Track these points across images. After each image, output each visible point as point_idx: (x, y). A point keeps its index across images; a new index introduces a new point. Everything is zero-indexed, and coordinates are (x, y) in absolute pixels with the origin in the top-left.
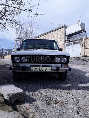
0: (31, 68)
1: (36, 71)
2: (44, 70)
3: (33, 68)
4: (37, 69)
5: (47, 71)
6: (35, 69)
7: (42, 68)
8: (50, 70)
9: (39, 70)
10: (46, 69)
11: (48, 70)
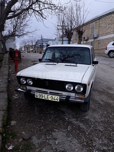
0: (35, 93)
1: (41, 98)
2: (50, 99)
3: (37, 94)
4: (42, 95)
5: (53, 100)
6: (40, 95)
7: (48, 96)
8: (58, 100)
9: (44, 98)
10: (52, 98)
11: (55, 100)
